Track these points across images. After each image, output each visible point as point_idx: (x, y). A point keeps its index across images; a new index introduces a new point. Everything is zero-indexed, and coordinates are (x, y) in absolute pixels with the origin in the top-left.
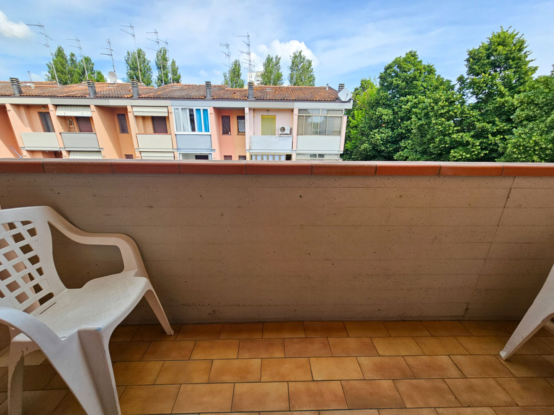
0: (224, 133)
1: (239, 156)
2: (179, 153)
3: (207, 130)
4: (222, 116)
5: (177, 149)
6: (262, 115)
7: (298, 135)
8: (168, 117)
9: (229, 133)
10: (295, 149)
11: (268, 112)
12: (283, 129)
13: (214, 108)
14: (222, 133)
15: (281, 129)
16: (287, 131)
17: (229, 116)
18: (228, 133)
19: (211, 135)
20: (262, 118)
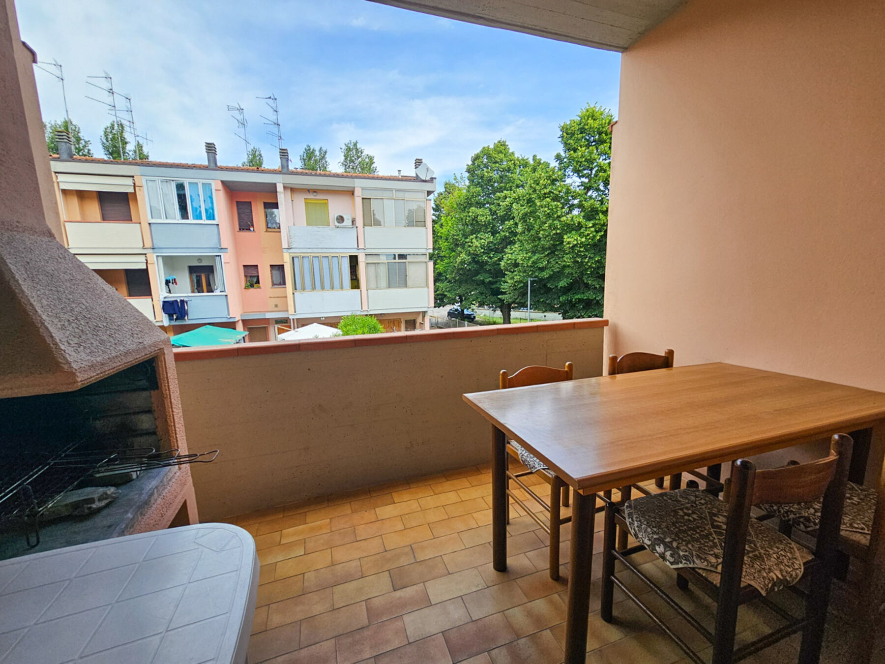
0: (241, 229)
1: (271, 266)
2: (157, 256)
3: (211, 216)
4: (237, 202)
5: (153, 249)
6: (305, 199)
7: (364, 225)
8: (135, 193)
9: (252, 229)
10: (363, 247)
11: (315, 194)
12: (341, 219)
13: (223, 182)
14: (238, 229)
15: (337, 219)
16: (347, 222)
17: (250, 202)
18: (249, 229)
19: (218, 225)
20: (305, 203)
